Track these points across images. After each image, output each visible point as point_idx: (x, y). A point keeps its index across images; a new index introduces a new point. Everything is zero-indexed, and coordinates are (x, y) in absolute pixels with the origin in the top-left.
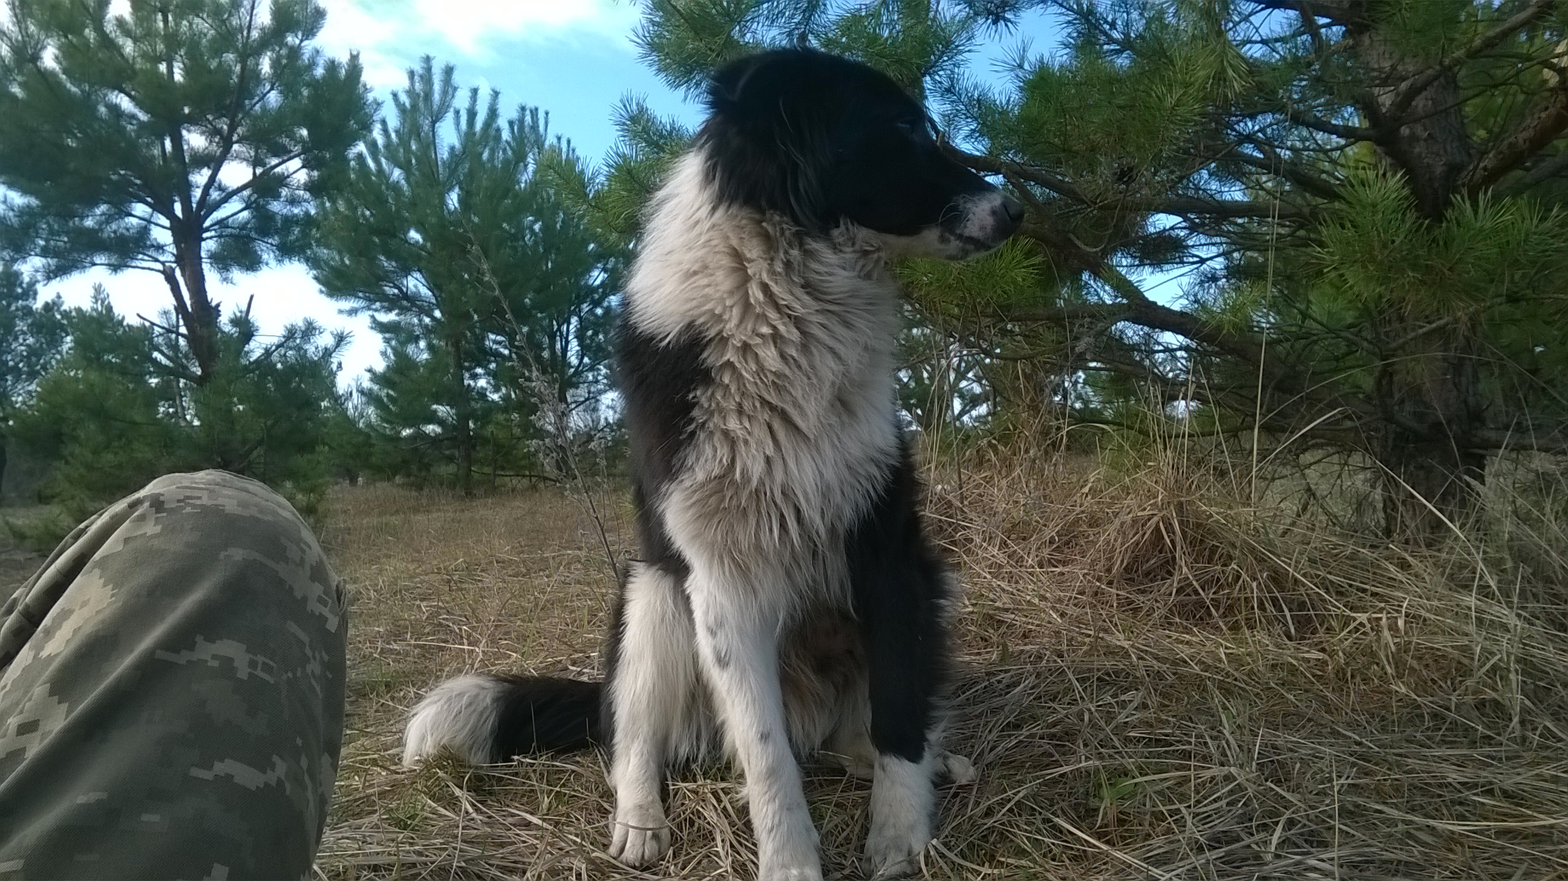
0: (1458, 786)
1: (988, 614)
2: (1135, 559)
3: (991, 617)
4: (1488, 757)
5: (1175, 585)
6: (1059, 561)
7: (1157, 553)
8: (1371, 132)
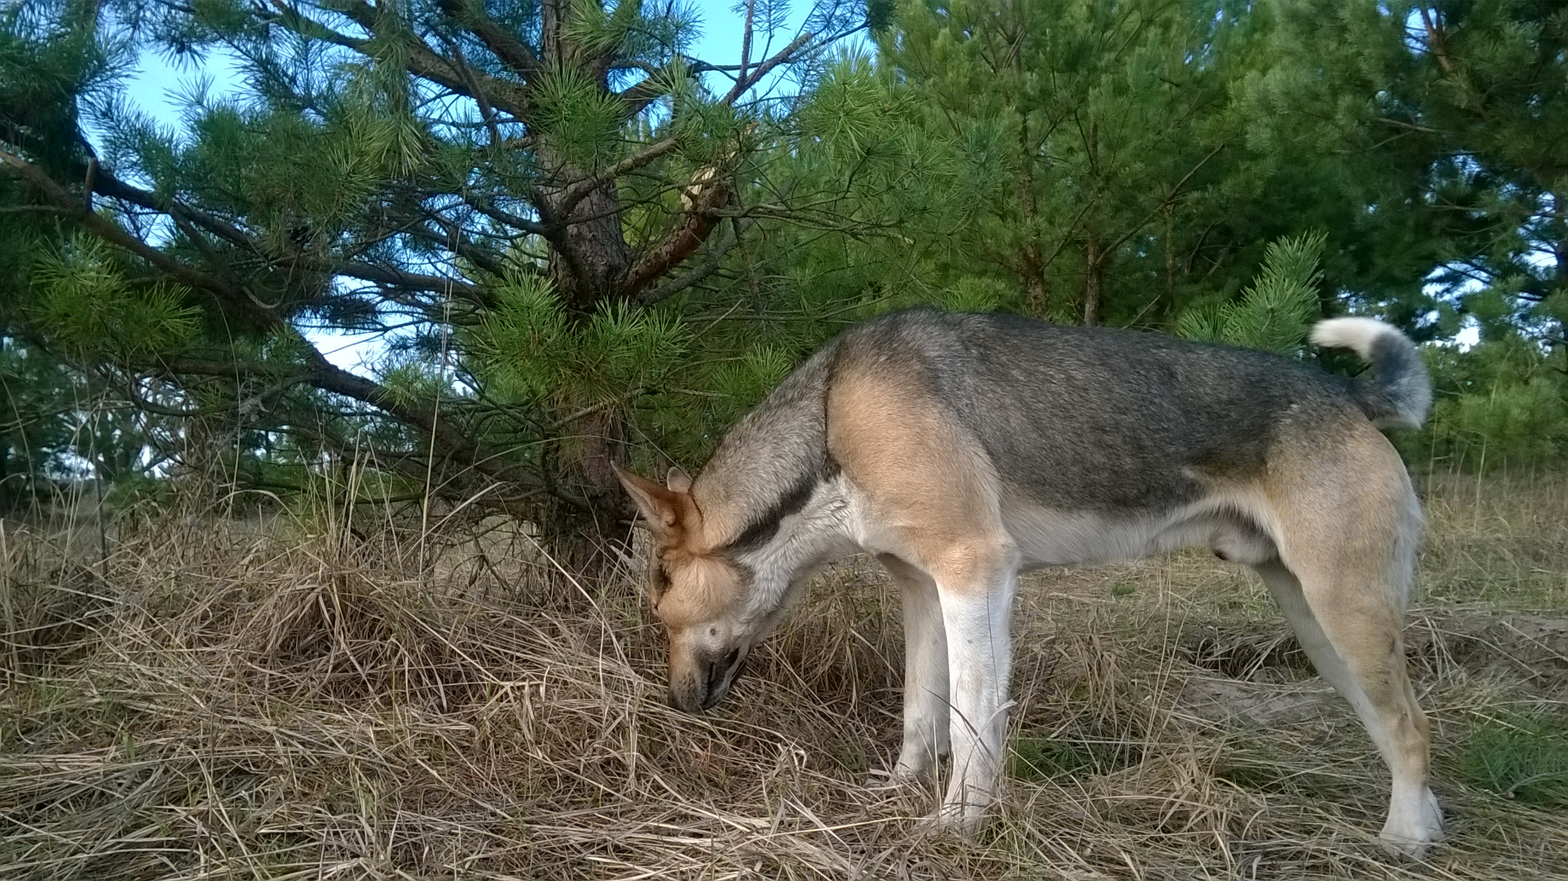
0: (578, 847)
1: (119, 704)
2: (293, 636)
3: (123, 707)
4: (605, 814)
5: (332, 661)
6: (211, 640)
7: (315, 628)
8: (541, 227)
